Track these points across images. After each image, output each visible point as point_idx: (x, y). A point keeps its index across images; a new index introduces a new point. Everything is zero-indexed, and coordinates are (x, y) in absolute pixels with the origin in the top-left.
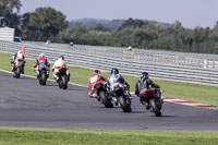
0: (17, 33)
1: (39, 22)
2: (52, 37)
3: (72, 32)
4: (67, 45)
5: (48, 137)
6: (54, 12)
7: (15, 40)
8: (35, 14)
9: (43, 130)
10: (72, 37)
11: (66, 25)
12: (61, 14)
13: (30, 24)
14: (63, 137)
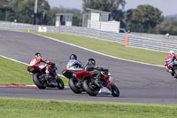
0: (122, 25)
1: (140, 17)
2: (150, 29)
3: (166, 25)
4: (162, 36)
5: (146, 111)
6: (152, 9)
7: (121, 31)
8: (137, 10)
9: (142, 105)
10: (167, 29)
11: (162, 20)
12: (157, 10)
13: (133, 19)
14: (158, 110)
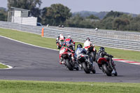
0: (39, 20)
1: (53, 13)
2: (61, 23)
3: (74, 20)
4: (70, 28)
5: (59, 87)
6: (63, 7)
7: (38, 25)
8: (50, 9)
9: (55, 82)
10: (75, 23)
11: (71, 15)
12: (67, 8)
13: (48, 15)
14: (68, 87)
